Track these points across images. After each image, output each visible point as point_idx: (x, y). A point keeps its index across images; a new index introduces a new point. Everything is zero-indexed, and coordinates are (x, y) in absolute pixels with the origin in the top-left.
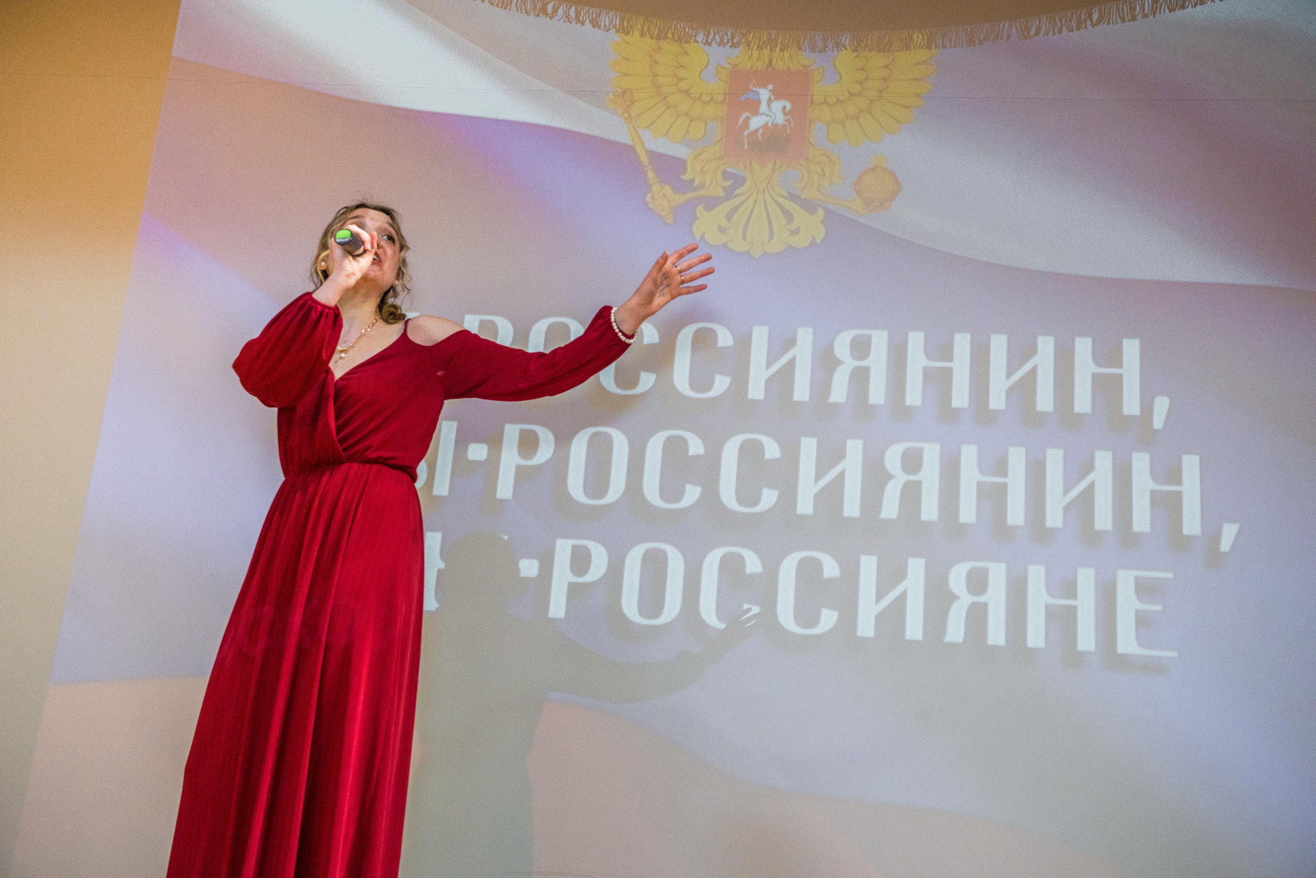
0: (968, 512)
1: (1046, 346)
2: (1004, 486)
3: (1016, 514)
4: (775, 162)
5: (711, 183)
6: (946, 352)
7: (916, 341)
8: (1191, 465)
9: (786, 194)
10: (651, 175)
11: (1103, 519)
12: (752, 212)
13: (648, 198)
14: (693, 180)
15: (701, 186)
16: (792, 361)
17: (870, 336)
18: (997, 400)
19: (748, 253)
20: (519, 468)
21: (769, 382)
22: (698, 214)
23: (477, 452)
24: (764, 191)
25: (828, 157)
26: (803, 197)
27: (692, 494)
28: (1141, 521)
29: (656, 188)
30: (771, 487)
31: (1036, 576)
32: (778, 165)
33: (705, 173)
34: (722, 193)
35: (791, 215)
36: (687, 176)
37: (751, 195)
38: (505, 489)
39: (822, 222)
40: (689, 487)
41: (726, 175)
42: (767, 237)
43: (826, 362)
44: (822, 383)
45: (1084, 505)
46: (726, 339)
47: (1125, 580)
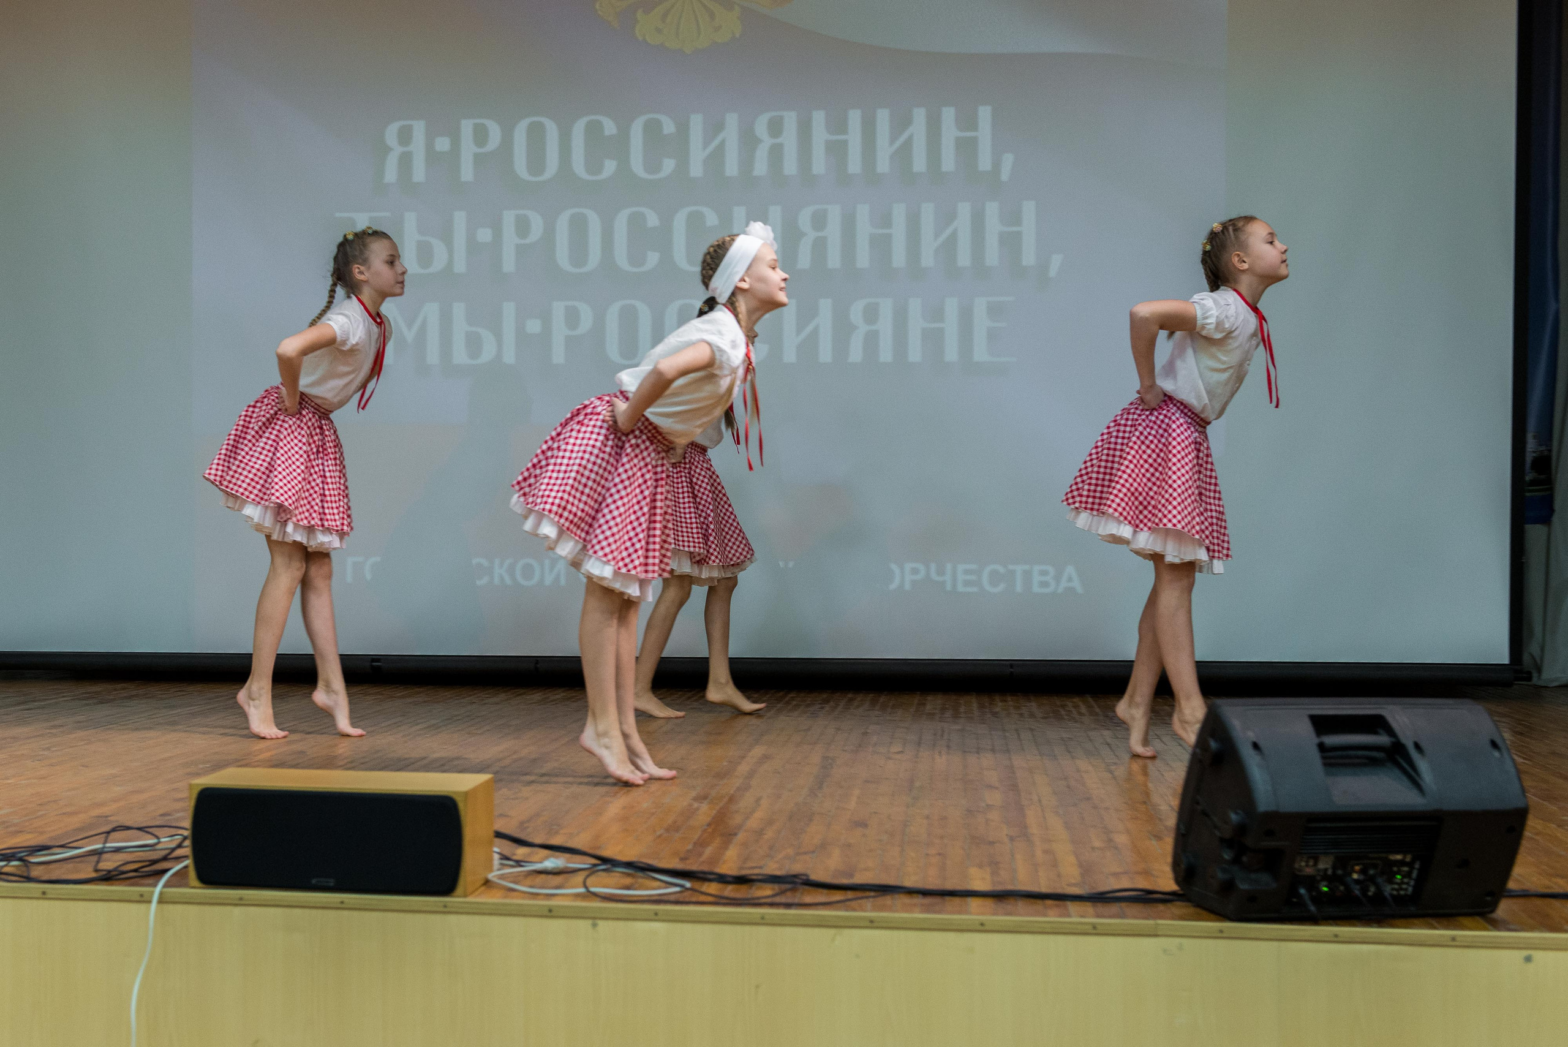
0: (863, 259)
1: (920, 116)
2: (890, 236)
3: (899, 258)
6: (843, 127)
7: (819, 118)
8: (1029, 209)
11: (964, 259)
12: (681, 12)
13: (597, 5)
16: (723, 143)
17: (782, 118)
18: (883, 165)
20: (518, 246)
21: (705, 161)
22: (638, 16)
23: (485, 235)
27: (653, 259)
28: (991, 258)
31: (915, 307)
35: (714, 14)
38: (509, 264)
39: (739, 18)
40: (650, 253)
42: (696, 35)
43: (749, 140)
44: (747, 162)
45: (949, 247)
46: (669, 127)
47: (980, 305)
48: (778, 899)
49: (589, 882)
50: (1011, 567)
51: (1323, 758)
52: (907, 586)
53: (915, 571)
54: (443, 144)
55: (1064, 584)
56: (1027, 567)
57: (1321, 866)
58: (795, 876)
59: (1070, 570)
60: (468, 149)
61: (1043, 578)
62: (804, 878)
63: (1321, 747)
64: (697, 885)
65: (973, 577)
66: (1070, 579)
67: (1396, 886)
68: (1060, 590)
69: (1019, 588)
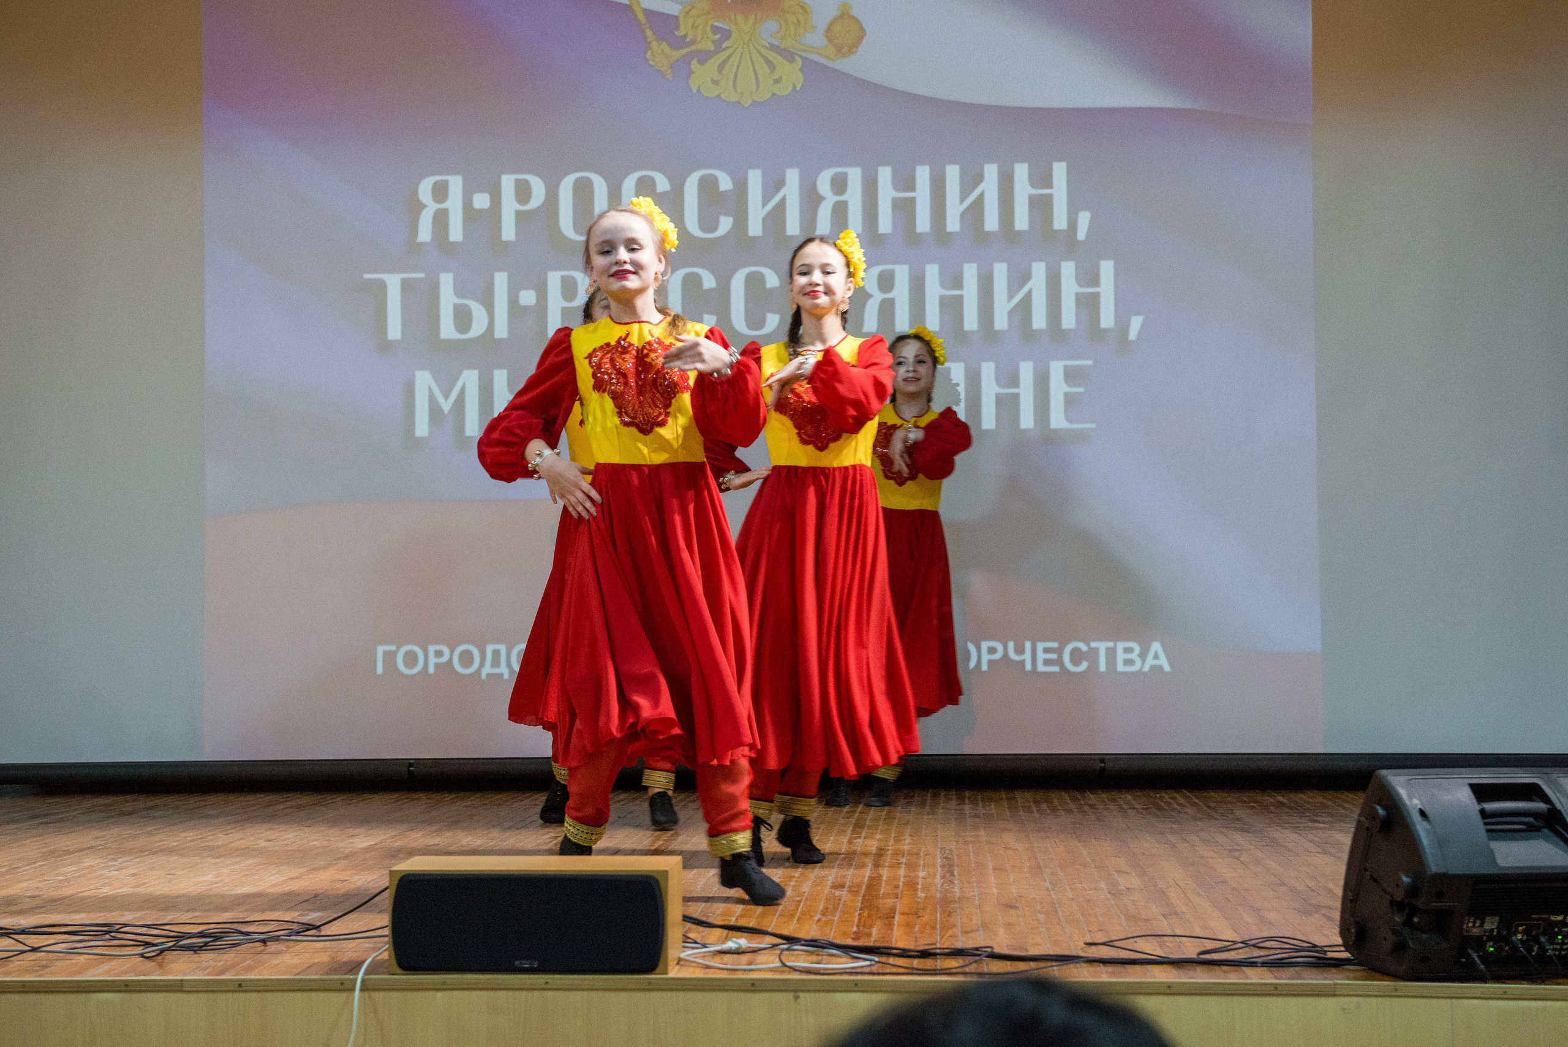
0: (933, 321)
1: (991, 172)
2: (961, 297)
3: (971, 320)
4: (756, 15)
5: (702, 39)
6: (909, 183)
7: (885, 174)
8: (1107, 269)
9: (767, 45)
10: (649, 33)
11: (1039, 321)
12: (740, 63)
13: (649, 55)
14: (685, 36)
15: (693, 42)
16: (784, 199)
17: (846, 174)
18: (953, 224)
19: (738, 102)
20: (564, 309)
21: (764, 219)
22: (692, 67)
23: (528, 298)
24: (748, 43)
25: (802, 7)
26: (782, 46)
28: (1069, 320)
29: (654, 45)
30: (773, 312)
31: (988, 371)
32: (759, 17)
33: (696, 28)
34: (712, 48)
35: (773, 65)
36: (680, 33)
37: (737, 48)
39: (801, 70)
41: (716, 30)
42: (755, 87)
43: (811, 199)
44: (809, 218)
45: (1024, 308)
46: (725, 183)
47: (1057, 369)
48: (967, 969)
49: (783, 958)
50: (1093, 645)
51: (1486, 824)
52: (985, 667)
53: (992, 650)
54: (482, 201)
55: (1150, 661)
56: (1111, 644)
57: (1487, 926)
58: (977, 949)
59: (1156, 646)
60: (510, 206)
61: (1129, 656)
62: (989, 950)
63: (1483, 813)
64: (884, 959)
65: (1054, 656)
66: (1156, 657)
67: (1558, 947)
68: (1146, 668)
69: (1103, 667)
